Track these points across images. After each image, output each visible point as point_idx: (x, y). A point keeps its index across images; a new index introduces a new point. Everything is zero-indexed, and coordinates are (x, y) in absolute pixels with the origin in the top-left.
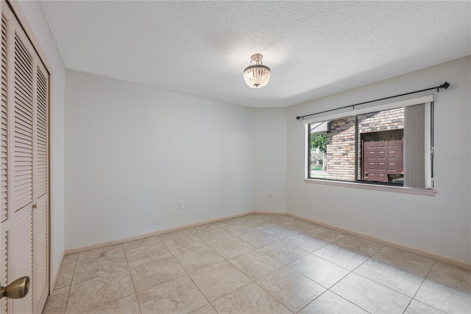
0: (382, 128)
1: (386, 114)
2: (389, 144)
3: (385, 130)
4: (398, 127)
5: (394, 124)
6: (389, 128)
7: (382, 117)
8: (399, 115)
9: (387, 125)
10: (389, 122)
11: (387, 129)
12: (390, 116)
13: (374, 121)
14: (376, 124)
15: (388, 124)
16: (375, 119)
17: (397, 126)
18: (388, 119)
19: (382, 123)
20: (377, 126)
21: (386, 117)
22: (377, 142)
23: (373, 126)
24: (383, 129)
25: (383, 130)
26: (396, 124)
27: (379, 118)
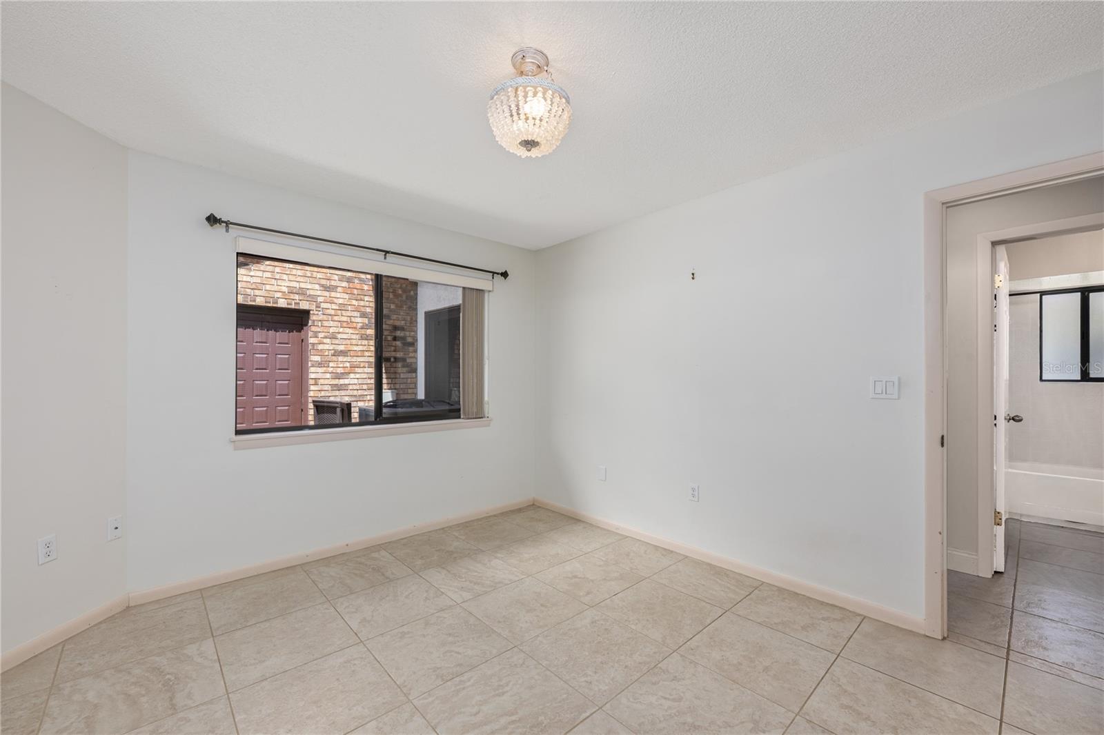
0: (268, 300)
1: (277, 270)
2: (278, 338)
3: (275, 305)
4: (299, 303)
5: (292, 296)
6: (282, 303)
7: (269, 275)
8: (301, 280)
9: (279, 295)
10: (285, 289)
11: (279, 305)
12: (285, 277)
13: (248, 279)
14: (254, 286)
15: (281, 294)
16: (252, 273)
17: (298, 301)
18: (280, 283)
19: (268, 287)
20: (257, 292)
21: (278, 276)
22: (251, 330)
23: (247, 290)
24: (270, 303)
25: (269, 305)
26: (297, 297)
27: (260, 274)
